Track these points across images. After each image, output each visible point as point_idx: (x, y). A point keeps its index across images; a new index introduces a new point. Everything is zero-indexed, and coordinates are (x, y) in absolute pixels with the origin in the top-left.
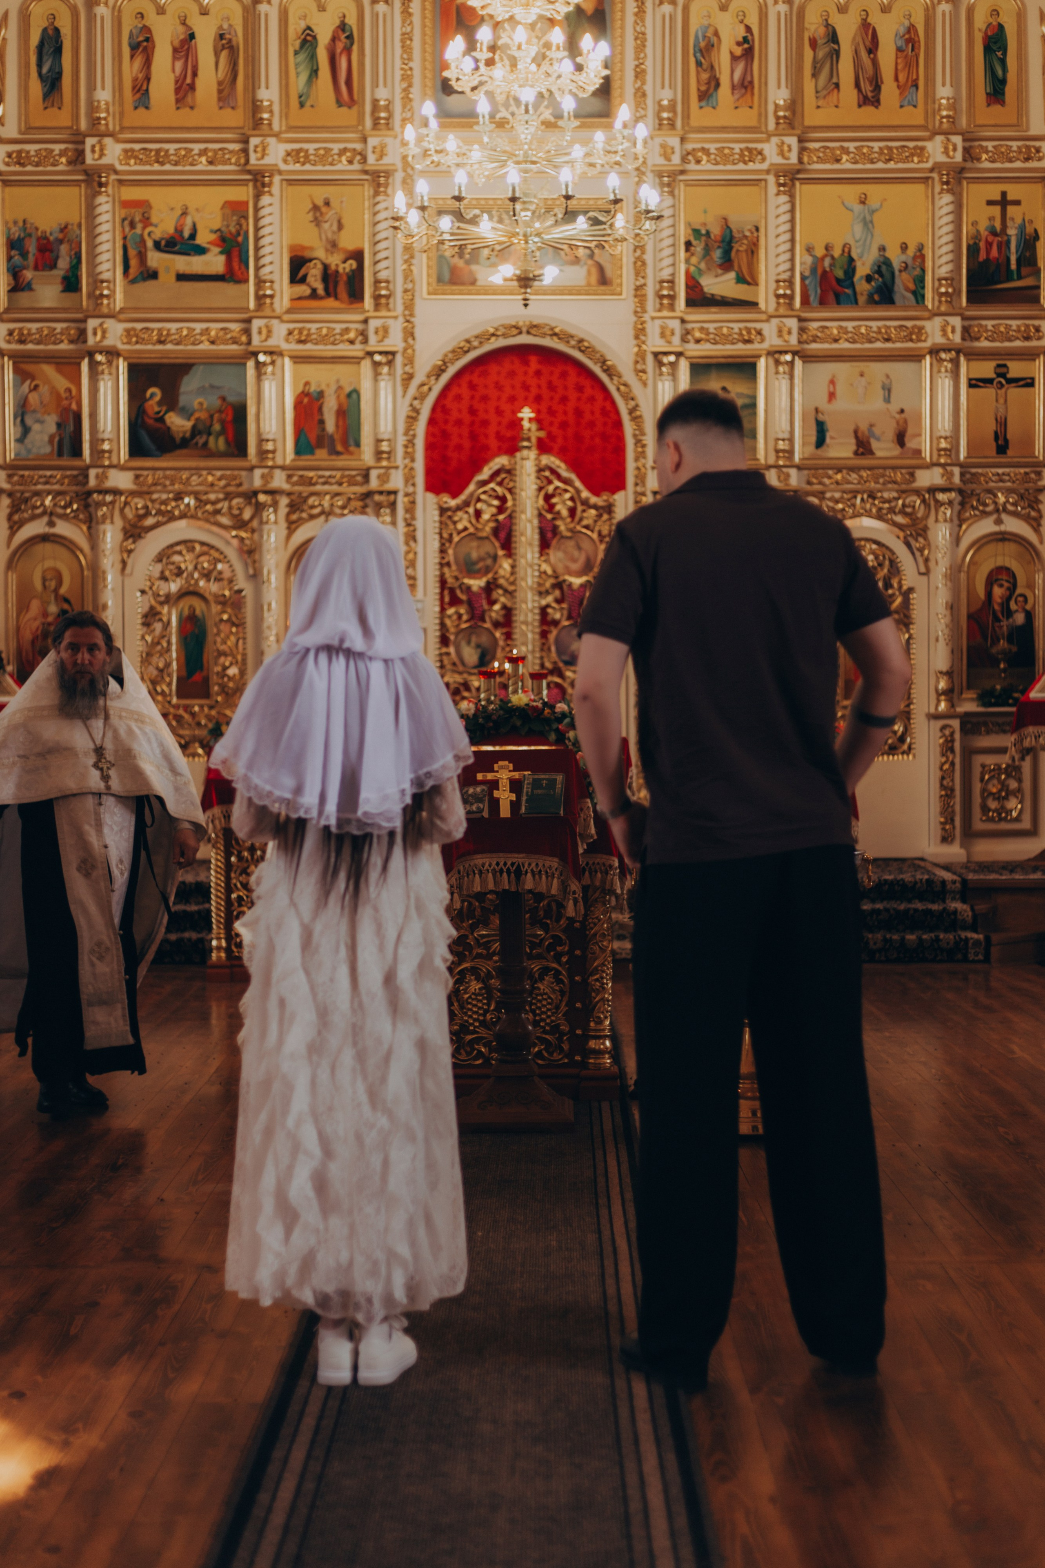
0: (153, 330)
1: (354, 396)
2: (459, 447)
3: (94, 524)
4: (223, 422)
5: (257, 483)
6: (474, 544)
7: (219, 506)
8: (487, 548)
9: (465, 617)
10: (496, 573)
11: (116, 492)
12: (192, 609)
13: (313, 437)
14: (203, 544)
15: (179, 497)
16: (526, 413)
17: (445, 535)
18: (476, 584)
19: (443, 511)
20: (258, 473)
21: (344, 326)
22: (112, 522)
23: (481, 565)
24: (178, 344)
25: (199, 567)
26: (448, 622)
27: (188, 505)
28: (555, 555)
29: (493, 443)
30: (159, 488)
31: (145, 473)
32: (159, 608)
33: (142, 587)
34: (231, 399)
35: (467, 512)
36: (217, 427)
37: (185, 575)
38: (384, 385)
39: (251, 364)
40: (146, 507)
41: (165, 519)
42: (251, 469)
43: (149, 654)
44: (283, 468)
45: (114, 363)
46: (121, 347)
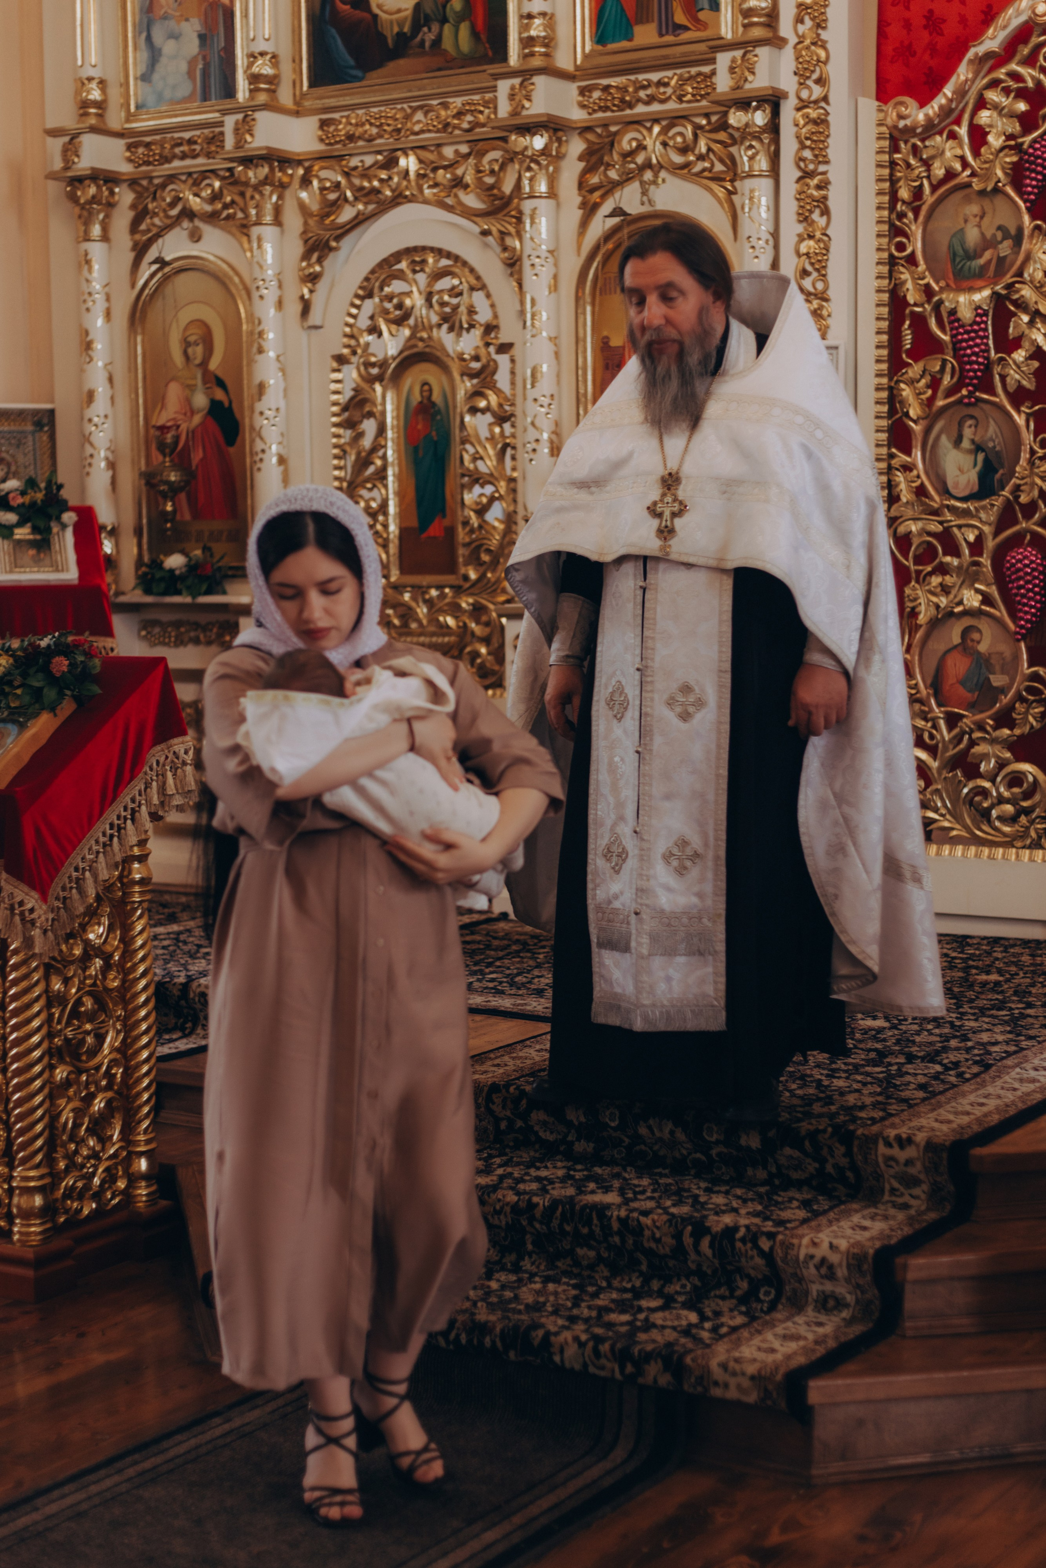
5: (504, 110)
6: (974, 209)
7: (459, 172)
9: (947, 380)
10: (1020, 274)
11: (284, 160)
12: (424, 390)
14: (440, 253)
15: (391, 163)
17: (904, 193)
18: (973, 301)
19: (897, 136)
20: (504, 88)
22: (278, 221)
23: (987, 257)
25: (435, 301)
26: (906, 392)
27: (407, 174)
30: (361, 143)
31: (336, 116)
32: (367, 391)
33: (339, 350)
35: (953, 136)
36: (456, 3)
37: (411, 321)
40: (338, 186)
41: (371, 207)
44: (569, 75)
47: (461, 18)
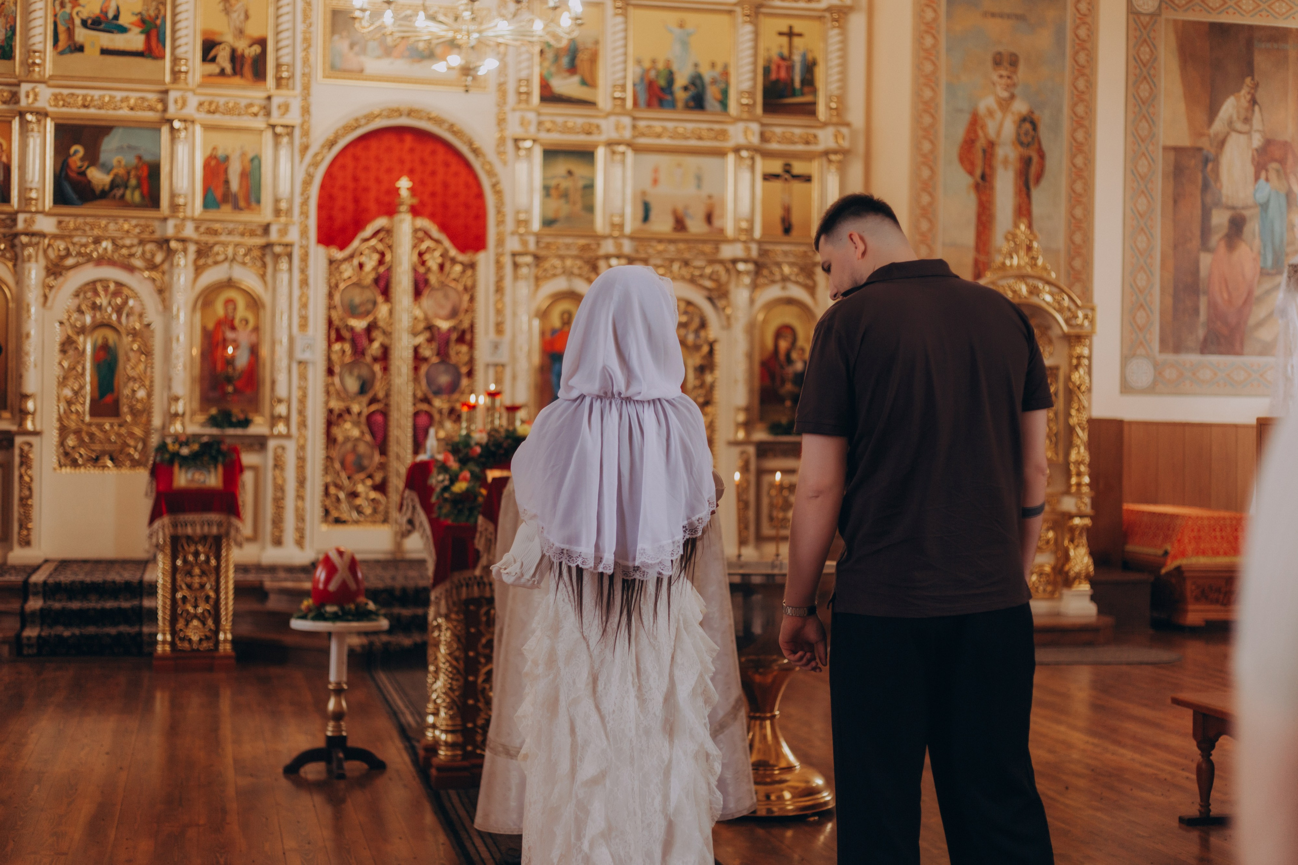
0: (78, 96)
1: (256, 162)
2: (343, 209)
3: (19, 262)
4: (139, 178)
5: (170, 229)
6: (357, 291)
7: (134, 250)
8: (368, 294)
9: (348, 353)
10: (376, 316)
11: (43, 235)
12: (105, 340)
13: (219, 194)
14: (117, 284)
15: (97, 241)
16: (404, 184)
17: (332, 283)
18: (359, 324)
19: (331, 262)
20: (171, 223)
21: (248, 101)
22: (37, 261)
23: (362, 309)
24: (100, 108)
25: (113, 303)
26: (334, 357)
27: (106, 249)
28: (426, 302)
29: (373, 206)
30: (79, 233)
31: (67, 219)
32: (75, 337)
33: (60, 318)
34: (148, 158)
35: (351, 264)
36: (133, 182)
37: (99, 310)
38: (284, 153)
39: (165, 130)
40: (67, 249)
41: (84, 260)
42: (165, 219)
43: (65, 378)
44: (193, 219)
45: (43, 122)
46: (50, 109)
47: (135, 188)
